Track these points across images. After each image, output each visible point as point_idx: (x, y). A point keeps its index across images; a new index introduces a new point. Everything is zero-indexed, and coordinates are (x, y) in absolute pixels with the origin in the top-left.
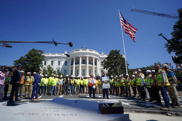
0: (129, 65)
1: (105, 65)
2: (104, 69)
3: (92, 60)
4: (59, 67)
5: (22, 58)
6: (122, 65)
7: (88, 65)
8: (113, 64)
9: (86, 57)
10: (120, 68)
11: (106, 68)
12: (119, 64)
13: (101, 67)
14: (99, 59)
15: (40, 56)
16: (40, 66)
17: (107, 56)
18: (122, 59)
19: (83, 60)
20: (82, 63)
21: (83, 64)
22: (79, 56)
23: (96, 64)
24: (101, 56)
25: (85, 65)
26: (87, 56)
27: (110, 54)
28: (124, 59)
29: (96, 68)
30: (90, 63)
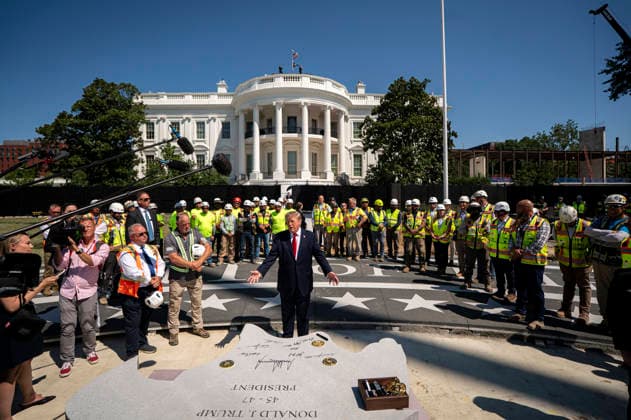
0: (456, 136)
1: (368, 138)
2: (365, 150)
3: (322, 116)
4: (203, 144)
5: (62, 115)
6: (433, 135)
7: (307, 136)
8: (400, 133)
9: (298, 107)
10: (423, 145)
11: (371, 147)
12: (420, 132)
13: (355, 144)
14: (347, 113)
15: (128, 106)
16: (134, 142)
17: (377, 103)
18: (434, 115)
19: (289, 118)
20: (283, 128)
21: (289, 132)
22: (274, 103)
23: (335, 133)
24: (355, 102)
25: (295, 135)
26: (303, 101)
27: (388, 96)
28: (438, 113)
29: (336, 147)
30: (315, 128)
